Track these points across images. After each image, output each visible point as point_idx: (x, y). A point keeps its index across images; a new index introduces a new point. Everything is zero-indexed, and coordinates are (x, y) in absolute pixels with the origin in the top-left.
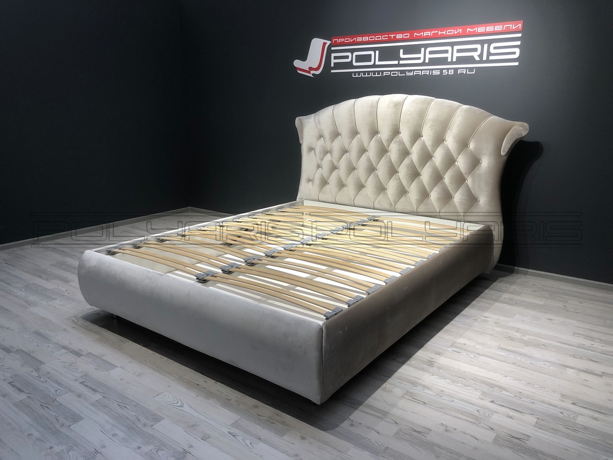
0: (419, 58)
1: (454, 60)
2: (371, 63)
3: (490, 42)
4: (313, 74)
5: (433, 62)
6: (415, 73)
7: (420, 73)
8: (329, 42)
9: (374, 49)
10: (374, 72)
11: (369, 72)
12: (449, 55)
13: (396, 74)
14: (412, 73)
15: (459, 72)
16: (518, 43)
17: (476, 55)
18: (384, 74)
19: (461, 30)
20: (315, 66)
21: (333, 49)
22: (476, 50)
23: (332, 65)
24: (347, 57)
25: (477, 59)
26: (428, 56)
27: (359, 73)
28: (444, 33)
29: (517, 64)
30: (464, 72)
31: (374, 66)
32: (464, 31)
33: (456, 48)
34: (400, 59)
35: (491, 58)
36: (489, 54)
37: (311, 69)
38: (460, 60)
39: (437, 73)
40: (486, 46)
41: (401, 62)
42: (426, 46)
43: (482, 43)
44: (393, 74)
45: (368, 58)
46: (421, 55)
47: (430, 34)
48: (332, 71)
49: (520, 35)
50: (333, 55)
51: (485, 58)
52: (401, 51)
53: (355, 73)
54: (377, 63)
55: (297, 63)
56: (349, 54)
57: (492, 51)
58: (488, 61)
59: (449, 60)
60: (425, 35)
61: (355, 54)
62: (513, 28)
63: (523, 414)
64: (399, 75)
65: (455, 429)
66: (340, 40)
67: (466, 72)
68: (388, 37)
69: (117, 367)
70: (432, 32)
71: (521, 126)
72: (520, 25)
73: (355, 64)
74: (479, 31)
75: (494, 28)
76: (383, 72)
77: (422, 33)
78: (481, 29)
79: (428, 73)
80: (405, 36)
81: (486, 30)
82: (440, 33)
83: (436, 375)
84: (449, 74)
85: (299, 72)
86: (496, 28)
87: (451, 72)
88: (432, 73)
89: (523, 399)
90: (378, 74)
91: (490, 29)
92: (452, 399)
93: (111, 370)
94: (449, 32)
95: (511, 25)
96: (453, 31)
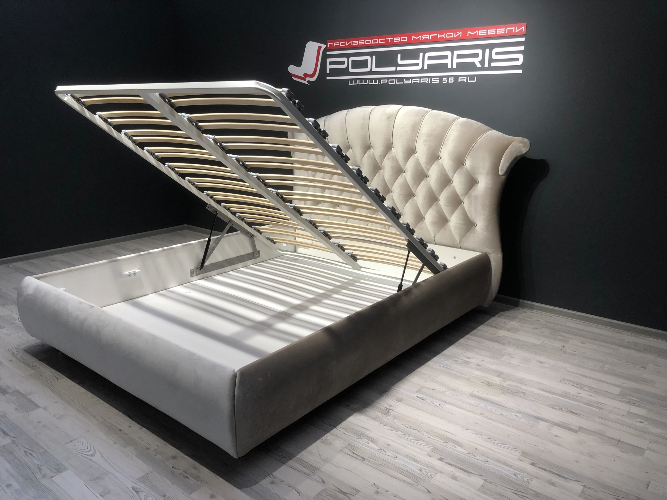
0: (417, 65)
1: (455, 66)
2: (368, 70)
3: (491, 47)
4: (308, 82)
5: (432, 68)
6: (413, 81)
7: (419, 81)
8: (324, 46)
9: (371, 54)
10: (371, 80)
11: (365, 80)
12: (448, 61)
13: (393, 82)
14: (410, 81)
15: (459, 80)
16: (522, 48)
17: (477, 61)
18: (381, 82)
19: (461, 33)
20: (310, 73)
21: (328, 53)
22: (476, 55)
23: (328, 72)
24: (343, 63)
25: (479, 65)
26: (427, 62)
27: (355, 80)
28: (444, 36)
29: (520, 71)
30: (465, 80)
31: (371, 73)
32: (465, 33)
33: (456, 53)
34: (397, 65)
35: (493, 64)
36: (491, 60)
37: (306, 75)
38: (461, 67)
39: (437, 81)
40: (487, 51)
41: (399, 69)
42: (425, 51)
43: (483, 47)
44: (391, 82)
45: (364, 64)
46: (420, 61)
47: (428, 38)
48: (328, 78)
49: (523, 39)
50: (329, 60)
51: (486, 65)
52: (399, 56)
53: (351, 80)
54: (374, 69)
55: (292, 69)
56: (345, 59)
57: (494, 57)
58: (490, 68)
59: (449, 67)
60: (423, 38)
61: (352, 59)
62: (516, 31)
63: (471, 475)
64: (397, 83)
65: (387, 491)
66: (335, 44)
67: (467, 80)
68: (385, 41)
69: (40, 407)
70: (431, 35)
71: (521, 142)
72: (523, 28)
73: (351, 70)
74: (480, 35)
75: (496, 31)
76: (380, 79)
77: (421, 36)
78: (482, 33)
79: (427, 81)
80: (403, 39)
81: (487, 33)
82: (439, 36)
83: (388, 426)
84: (449, 82)
85: (294, 78)
86: (497, 31)
87: (451, 80)
88: (431, 81)
89: (477, 457)
90: (375, 82)
91: (491, 32)
92: (396, 454)
93: (32, 410)
94: (448, 35)
95: (514, 28)
96: (452, 33)
